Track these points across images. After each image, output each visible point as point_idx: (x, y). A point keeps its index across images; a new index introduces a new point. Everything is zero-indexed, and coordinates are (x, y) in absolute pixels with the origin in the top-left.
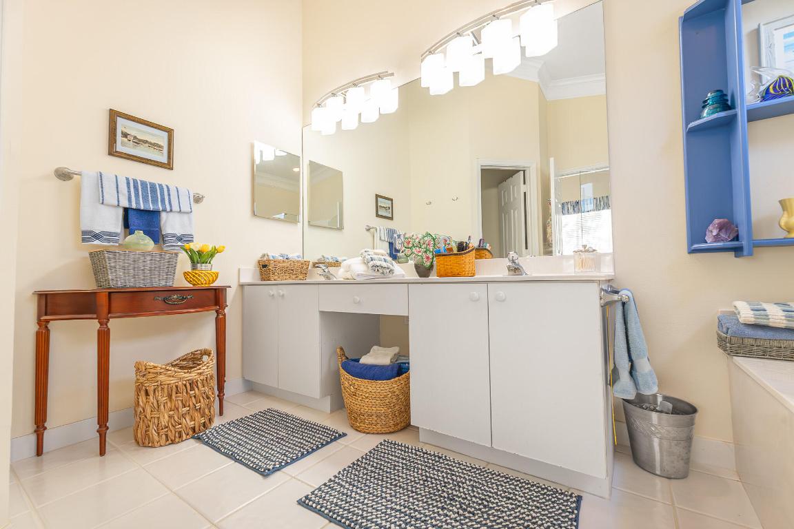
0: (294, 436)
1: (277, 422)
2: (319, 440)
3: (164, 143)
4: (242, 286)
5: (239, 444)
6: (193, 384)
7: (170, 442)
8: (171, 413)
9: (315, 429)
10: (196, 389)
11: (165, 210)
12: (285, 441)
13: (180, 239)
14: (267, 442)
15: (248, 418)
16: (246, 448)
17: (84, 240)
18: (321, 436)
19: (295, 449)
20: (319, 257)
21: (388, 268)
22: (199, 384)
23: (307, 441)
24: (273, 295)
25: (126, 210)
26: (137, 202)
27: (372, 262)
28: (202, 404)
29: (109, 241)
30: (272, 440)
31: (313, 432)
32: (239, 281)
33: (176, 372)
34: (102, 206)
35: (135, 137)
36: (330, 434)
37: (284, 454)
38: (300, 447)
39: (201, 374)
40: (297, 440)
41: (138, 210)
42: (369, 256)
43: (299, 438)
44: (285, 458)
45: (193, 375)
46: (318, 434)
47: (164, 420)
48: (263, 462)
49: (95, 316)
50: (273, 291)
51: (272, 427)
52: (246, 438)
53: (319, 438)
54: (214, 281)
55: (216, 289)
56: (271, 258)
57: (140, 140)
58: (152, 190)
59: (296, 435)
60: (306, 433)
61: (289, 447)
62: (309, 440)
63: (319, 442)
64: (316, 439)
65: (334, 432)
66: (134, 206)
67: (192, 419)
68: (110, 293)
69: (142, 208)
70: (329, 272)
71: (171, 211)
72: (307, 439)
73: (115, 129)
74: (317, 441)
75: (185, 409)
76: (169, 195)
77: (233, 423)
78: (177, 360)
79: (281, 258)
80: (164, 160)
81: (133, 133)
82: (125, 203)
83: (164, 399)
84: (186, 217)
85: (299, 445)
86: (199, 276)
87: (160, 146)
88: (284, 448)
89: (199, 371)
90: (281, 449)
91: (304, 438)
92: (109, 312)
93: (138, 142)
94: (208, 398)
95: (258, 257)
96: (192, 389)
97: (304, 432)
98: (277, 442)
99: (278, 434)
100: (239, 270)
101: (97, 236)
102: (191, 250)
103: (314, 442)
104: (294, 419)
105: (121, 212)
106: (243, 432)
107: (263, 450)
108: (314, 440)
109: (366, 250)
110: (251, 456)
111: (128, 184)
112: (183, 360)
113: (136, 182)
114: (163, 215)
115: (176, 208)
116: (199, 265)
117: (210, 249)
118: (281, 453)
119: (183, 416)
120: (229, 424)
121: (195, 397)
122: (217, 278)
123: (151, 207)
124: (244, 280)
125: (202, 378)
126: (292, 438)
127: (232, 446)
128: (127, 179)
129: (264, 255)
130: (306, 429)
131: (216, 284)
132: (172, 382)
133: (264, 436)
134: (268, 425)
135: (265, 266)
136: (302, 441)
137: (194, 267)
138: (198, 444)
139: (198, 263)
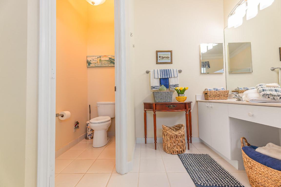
0: (214, 174)
1: (208, 162)
2: (227, 182)
3: (170, 56)
4: (197, 102)
5: (191, 165)
6: (177, 136)
7: (171, 153)
8: (171, 144)
9: (226, 175)
10: (178, 138)
11: (170, 77)
12: (209, 173)
13: (175, 86)
14: (201, 170)
15: (197, 155)
16: (192, 168)
17: (152, 89)
18: (229, 181)
19: (213, 181)
20: (236, 88)
21: (279, 96)
22: (179, 137)
23: (220, 180)
24: (208, 106)
25: (160, 79)
26: (163, 76)
27: (263, 92)
28: (180, 144)
29: (156, 89)
30: (204, 170)
31: (225, 176)
32: (196, 100)
33: (172, 131)
34: (155, 79)
35: (162, 57)
36: (234, 183)
37: (207, 180)
38: (215, 181)
39: (179, 133)
40: (215, 176)
41: (163, 79)
42: (262, 88)
43: (217, 176)
44: (207, 183)
45: (177, 133)
46: (227, 179)
47: (169, 145)
48: (197, 179)
49: (152, 110)
50: (208, 104)
51: (205, 164)
52: (194, 164)
53: (227, 181)
54: (185, 100)
55: (185, 103)
56: (209, 91)
57: (163, 57)
58: (166, 72)
59: (216, 173)
60: (221, 175)
61: (211, 178)
62: (221, 179)
63: (227, 184)
64: (226, 181)
65: (237, 182)
66: (162, 78)
67: (177, 148)
68: (155, 104)
69: (164, 78)
70: (239, 96)
71: (171, 77)
72: (220, 178)
73: (157, 56)
74: (225, 183)
75: (175, 144)
76: (171, 72)
77: (191, 155)
78: (175, 126)
79: (214, 90)
80: (170, 61)
81: (161, 56)
82: (160, 77)
83: (169, 139)
84: (176, 79)
85: (216, 179)
86: (180, 98)
87: (169, 57)
88: (208, 177)
89: (179, 132)
90: (207, 177)
91: (219, 177)
92: (156, 109)
93: (163, 58)
94: (182, 142)
95: (203, 90)
96: (177, 138)
97: (220, 174)
98: (206, 172)
99: (207, 168)
100: (196, 95)
101: (154, 88)
102: (178, 90)
103: (224, 182)
104: (217, 165)
105: (159, 80)
106: (194, 160)
107: (199, 173)
108: (224, 181)
109: (261, 84)
110: (194, 173)
111: (160, 71)
112: (176, 127)
113: (162, 70)
114: (170, 79)
115: (173, 76)
116: (180, 95)
117: (183, 89)
118: (206, 179)
119: (174, 146)
120: (190, 154)
121: (178, 140)
122: (186, 99)
123: (166, 77)
124: (198, 100)
125: (180, 135)
126: (213, 174)
127: (188, 165)
128: (160, 70)
129: (206, 89)
130: (221, 173)
131: (186, 101)
132: (171, 134)
133: (201, 166)
134: (204, 162)
135: (206, 94)
136: (217, 178)
137: (179, 96)
138: (178, 158)
139: (180, 94)
